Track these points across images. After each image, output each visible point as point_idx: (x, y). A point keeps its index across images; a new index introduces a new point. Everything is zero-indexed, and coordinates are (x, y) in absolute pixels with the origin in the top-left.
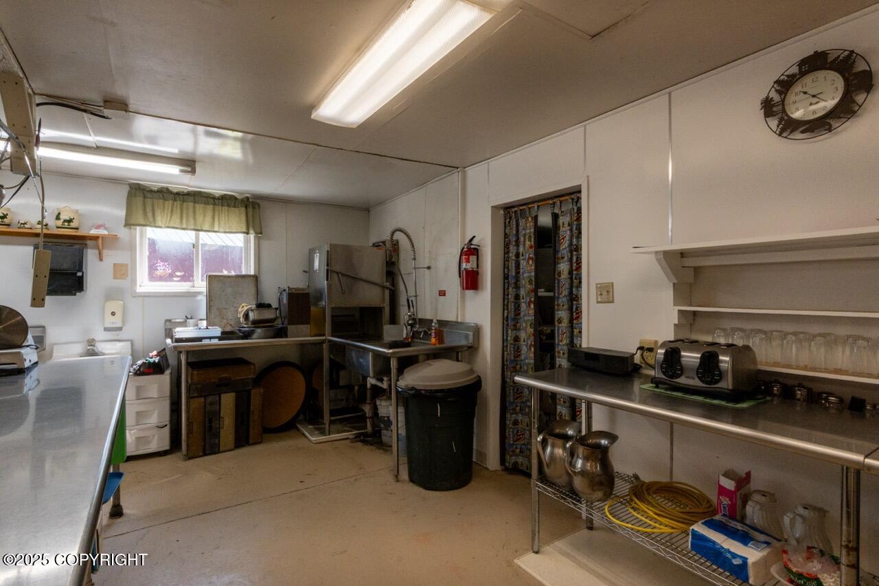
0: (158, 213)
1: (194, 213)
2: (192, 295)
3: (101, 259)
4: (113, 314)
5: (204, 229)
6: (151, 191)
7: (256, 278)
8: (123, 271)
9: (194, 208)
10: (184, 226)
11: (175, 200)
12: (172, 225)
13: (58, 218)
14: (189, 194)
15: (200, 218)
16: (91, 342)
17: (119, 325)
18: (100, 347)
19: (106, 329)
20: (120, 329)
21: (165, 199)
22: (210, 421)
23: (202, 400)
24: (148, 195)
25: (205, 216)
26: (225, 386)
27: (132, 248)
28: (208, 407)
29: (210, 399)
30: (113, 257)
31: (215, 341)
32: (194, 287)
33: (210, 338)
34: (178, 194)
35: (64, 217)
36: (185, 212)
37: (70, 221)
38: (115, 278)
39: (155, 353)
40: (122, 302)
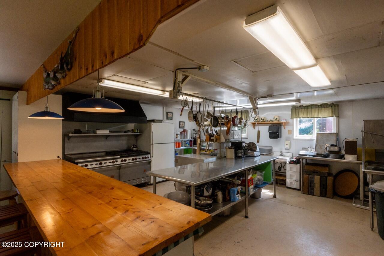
0: (300, 113)
1: (311, 112)
2: (312, 140)
3: (285, 129)
4: (287, 145)
5: (315, 117)
6: (297, 107)
7: (337, 134)
8: (291, 132)
9: (311, 110)
10: (308, 117)
11: (305, 109)
12: (304, 117)
13: (274, 119)
14: (309, 106)
15: (313, 113)
16: (281, 152)
17: (289, 148)
18: (284, 154)
19: (285, 149)
20: (289, 149)
21: (301, 109)
22: (311, 183)
23: (308, 175)
24: (297, 108)
25: (315, 113)
26: (315, 173)
27: (293, 125)
28: (310, 179)
29: (310, 176)
30: (288, 128)
31: (312, 157)
32: (313, 137)
33: (310, 155)
34: (306, 106)
35: (275, 118)
36: (308, 112)
37: (276, 119)
38: (288, 134)
39: (295, 158)
40: (289, 141)
